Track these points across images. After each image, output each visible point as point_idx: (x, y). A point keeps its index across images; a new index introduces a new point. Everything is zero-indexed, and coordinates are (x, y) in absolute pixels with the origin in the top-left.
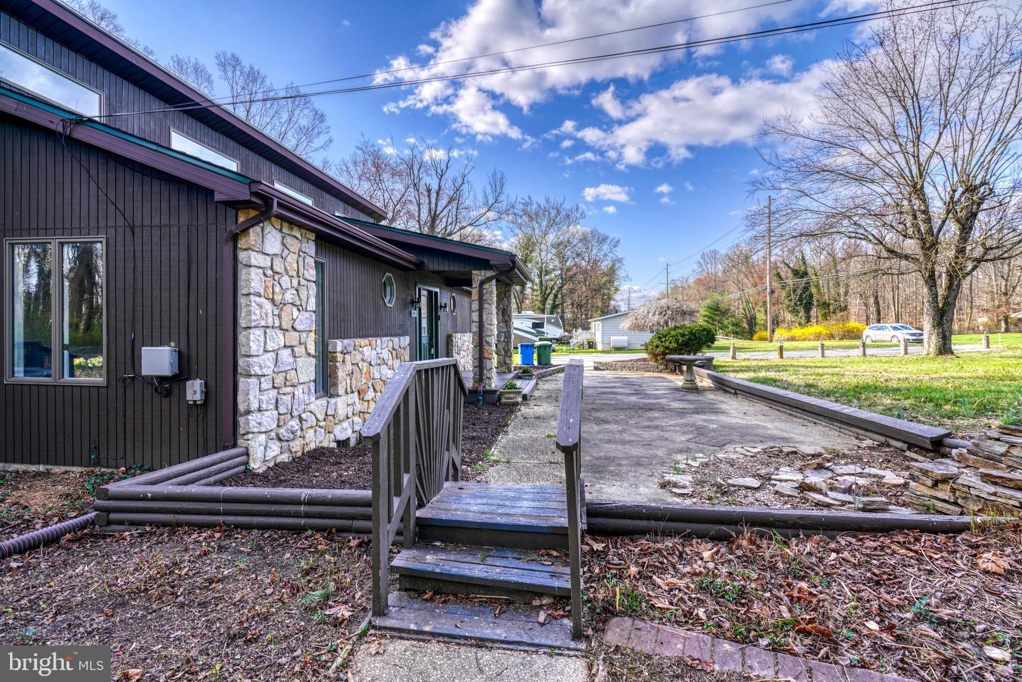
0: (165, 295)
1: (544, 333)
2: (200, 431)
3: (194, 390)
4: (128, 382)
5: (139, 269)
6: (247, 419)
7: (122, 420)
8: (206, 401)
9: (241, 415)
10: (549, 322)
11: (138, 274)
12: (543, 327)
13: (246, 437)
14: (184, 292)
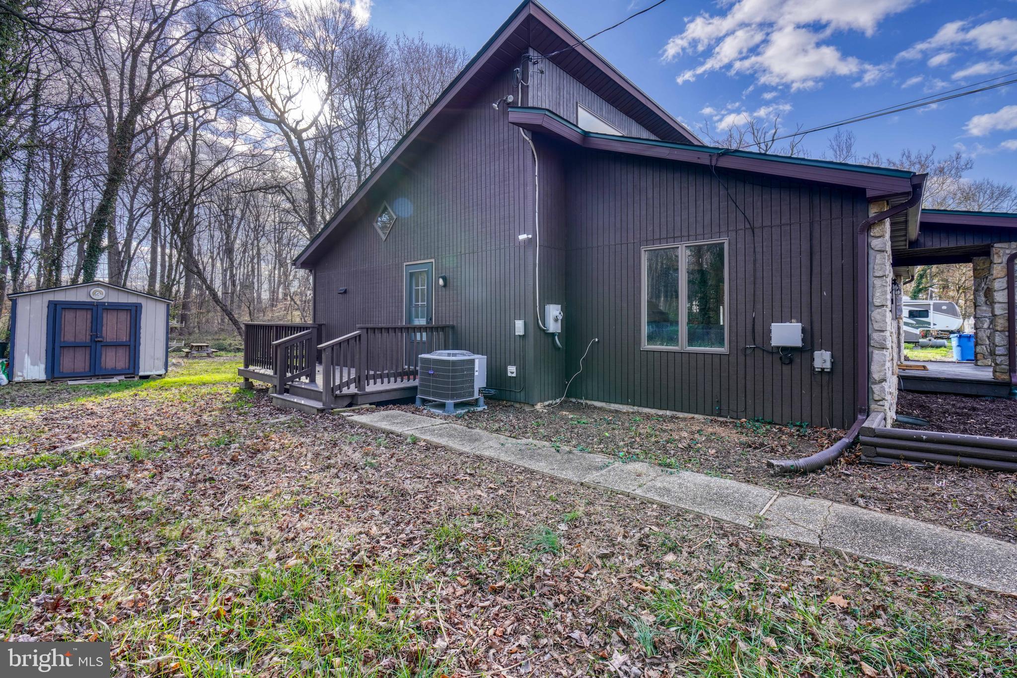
0: (786, 281)
1: (929, 323)
2: (825, 394)
3: (822, 359)
4: (748, 352)
5: (759, 262)
6: (883, 387)
7: (743, 381)
8: (832, 369)
9: (875, 383)
10: (937, 308)
11: (758, 265)
12: (927, 316)
13: (881, 403)
14: (806, 278)
